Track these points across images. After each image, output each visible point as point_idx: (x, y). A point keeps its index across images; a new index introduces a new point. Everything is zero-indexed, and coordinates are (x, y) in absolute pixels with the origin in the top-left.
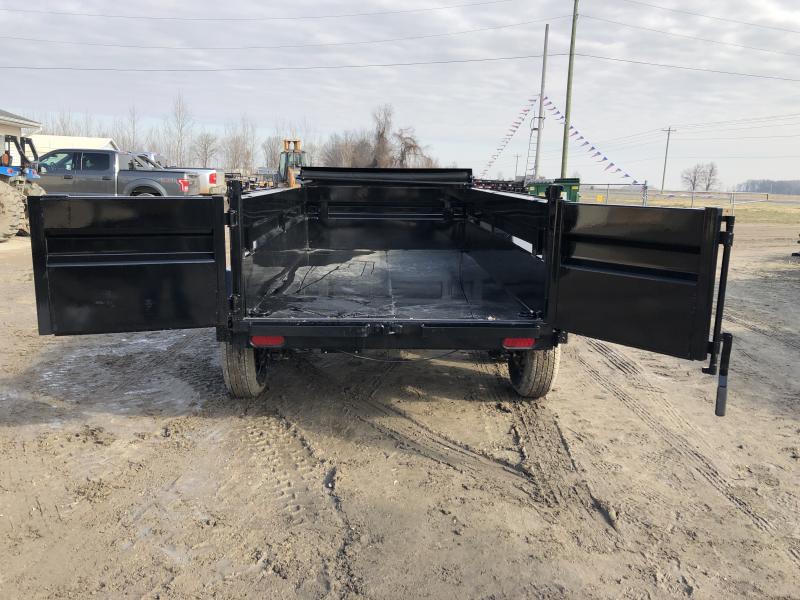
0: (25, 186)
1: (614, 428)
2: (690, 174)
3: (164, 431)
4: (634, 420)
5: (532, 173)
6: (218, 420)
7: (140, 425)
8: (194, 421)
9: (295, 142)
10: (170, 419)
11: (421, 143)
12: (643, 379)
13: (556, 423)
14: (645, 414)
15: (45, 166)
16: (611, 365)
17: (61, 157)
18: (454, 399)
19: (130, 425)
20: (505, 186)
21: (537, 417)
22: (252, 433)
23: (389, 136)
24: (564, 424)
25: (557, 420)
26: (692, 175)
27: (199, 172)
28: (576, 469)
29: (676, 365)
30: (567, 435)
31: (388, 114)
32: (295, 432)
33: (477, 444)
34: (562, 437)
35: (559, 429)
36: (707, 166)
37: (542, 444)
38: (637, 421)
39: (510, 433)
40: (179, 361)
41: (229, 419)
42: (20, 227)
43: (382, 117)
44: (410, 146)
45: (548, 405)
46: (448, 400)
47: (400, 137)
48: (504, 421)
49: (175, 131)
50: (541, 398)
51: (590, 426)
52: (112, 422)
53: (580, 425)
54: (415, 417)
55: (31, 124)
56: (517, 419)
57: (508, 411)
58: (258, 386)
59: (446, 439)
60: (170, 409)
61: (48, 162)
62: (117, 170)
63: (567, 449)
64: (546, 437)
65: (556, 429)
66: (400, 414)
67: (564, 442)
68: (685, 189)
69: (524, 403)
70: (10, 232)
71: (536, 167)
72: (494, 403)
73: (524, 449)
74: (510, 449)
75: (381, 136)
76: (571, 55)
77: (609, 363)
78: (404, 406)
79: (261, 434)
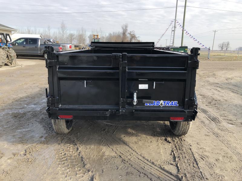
0: (7, 49)
1: (216, 152)
2: (221, 45)
3: (25, 152)
4: (224, 148)
5: (171, 45)
6: (49, 146)
7: (16, 148)
8: (39, 146)
9: (97, 36)
10: (30, 145)
11: (137, 36)
12: (224, 126)
13: (190, 149)
14: (228, 145)
15: (17, 43)
16: (209, 119)
17: (23, 40)
18: (147, 135)
19: (12, 148)
20: (163, 49)
21: (182, 146)
22: (61, 154)
23: (127, 34)
24: (194, 150)
25: (191, 147)
26: (222, 45)
27: (66, 45)
28: (203, 178)
29: (235, 119)
30: (196, 156)
31: (126, 27)
32: (80, 153)
33: (157, 161)
34: (194, 157)
35: (192, 153)
36: (227, 42)
37: (186, 161)
38: (225, 148)
39: (171, 155)
40: (42, 116)
41: (54, 145)
42: (5, 63)
43: (125, 28)
44: (133, 37)
45: (186, 139)
46: (144, 136)
47: (130, 34)
48: (168, 147)
49: (61, 32)
50: (183, 136)
51: (205, 151)
52: (5, 147)
53: (201, 150)
54: (131, 145)
55: (14, 30)
56: (174, 146)
57: (170, 143)
58: (67, 130)
59: (144, 158)
60: (31, 140)
61: (18, 42)
62: (39, 44)
63: (197, 164)
64: (187, 157)
65: (191, 152)
66: (125, 143)
67: (195, 160)
68: (219, 50)
69: (176, 138)
70: (2, 64)
71: (173, 43)
72: (164, 138)
73: (178, 165)
74: (172, 164)
75: (124, 34)
76: (185, 6)
77: (208, 118)
78: (126, 139)
79: (65, 154)
